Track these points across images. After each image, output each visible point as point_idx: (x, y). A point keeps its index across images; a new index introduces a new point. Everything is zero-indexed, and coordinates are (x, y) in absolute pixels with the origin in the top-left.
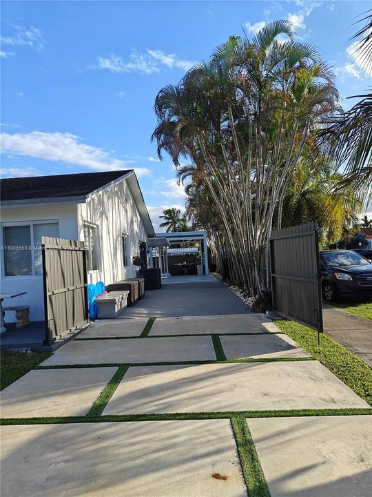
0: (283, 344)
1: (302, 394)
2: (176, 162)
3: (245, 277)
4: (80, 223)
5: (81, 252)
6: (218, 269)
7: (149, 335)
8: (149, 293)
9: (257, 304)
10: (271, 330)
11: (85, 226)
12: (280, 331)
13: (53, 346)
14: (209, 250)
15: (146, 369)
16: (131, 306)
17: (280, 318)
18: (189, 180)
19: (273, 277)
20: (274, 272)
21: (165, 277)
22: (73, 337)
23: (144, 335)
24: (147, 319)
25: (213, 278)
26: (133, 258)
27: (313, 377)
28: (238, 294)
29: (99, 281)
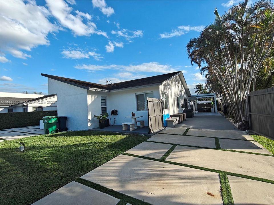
0: (255, 146)
1: (263, 171)
2: (200, 66)
3: (235, 113)
4: (161, 92)
5: (161, 103)
6: (222, 110)
7: (186, 135)
8: (188, 119)
9: (240, 126)
10: (248, 139)
11: (162, 93)
12: (254, 140)
13: (151, 135)
14: (217, 102)
15: (183, 147)
16: (180, 123)
17: (254, 134)
18: (206, 72)
19: (250, 114)
20: (250, 111)
21: (195, 113)
22: (158, 132)
23: (184, 134)
24: (186, 129)
25: (219, 114)
26: (182, 105)
27: (272, 165)
28: (231, 121)
29: (168, 113)
